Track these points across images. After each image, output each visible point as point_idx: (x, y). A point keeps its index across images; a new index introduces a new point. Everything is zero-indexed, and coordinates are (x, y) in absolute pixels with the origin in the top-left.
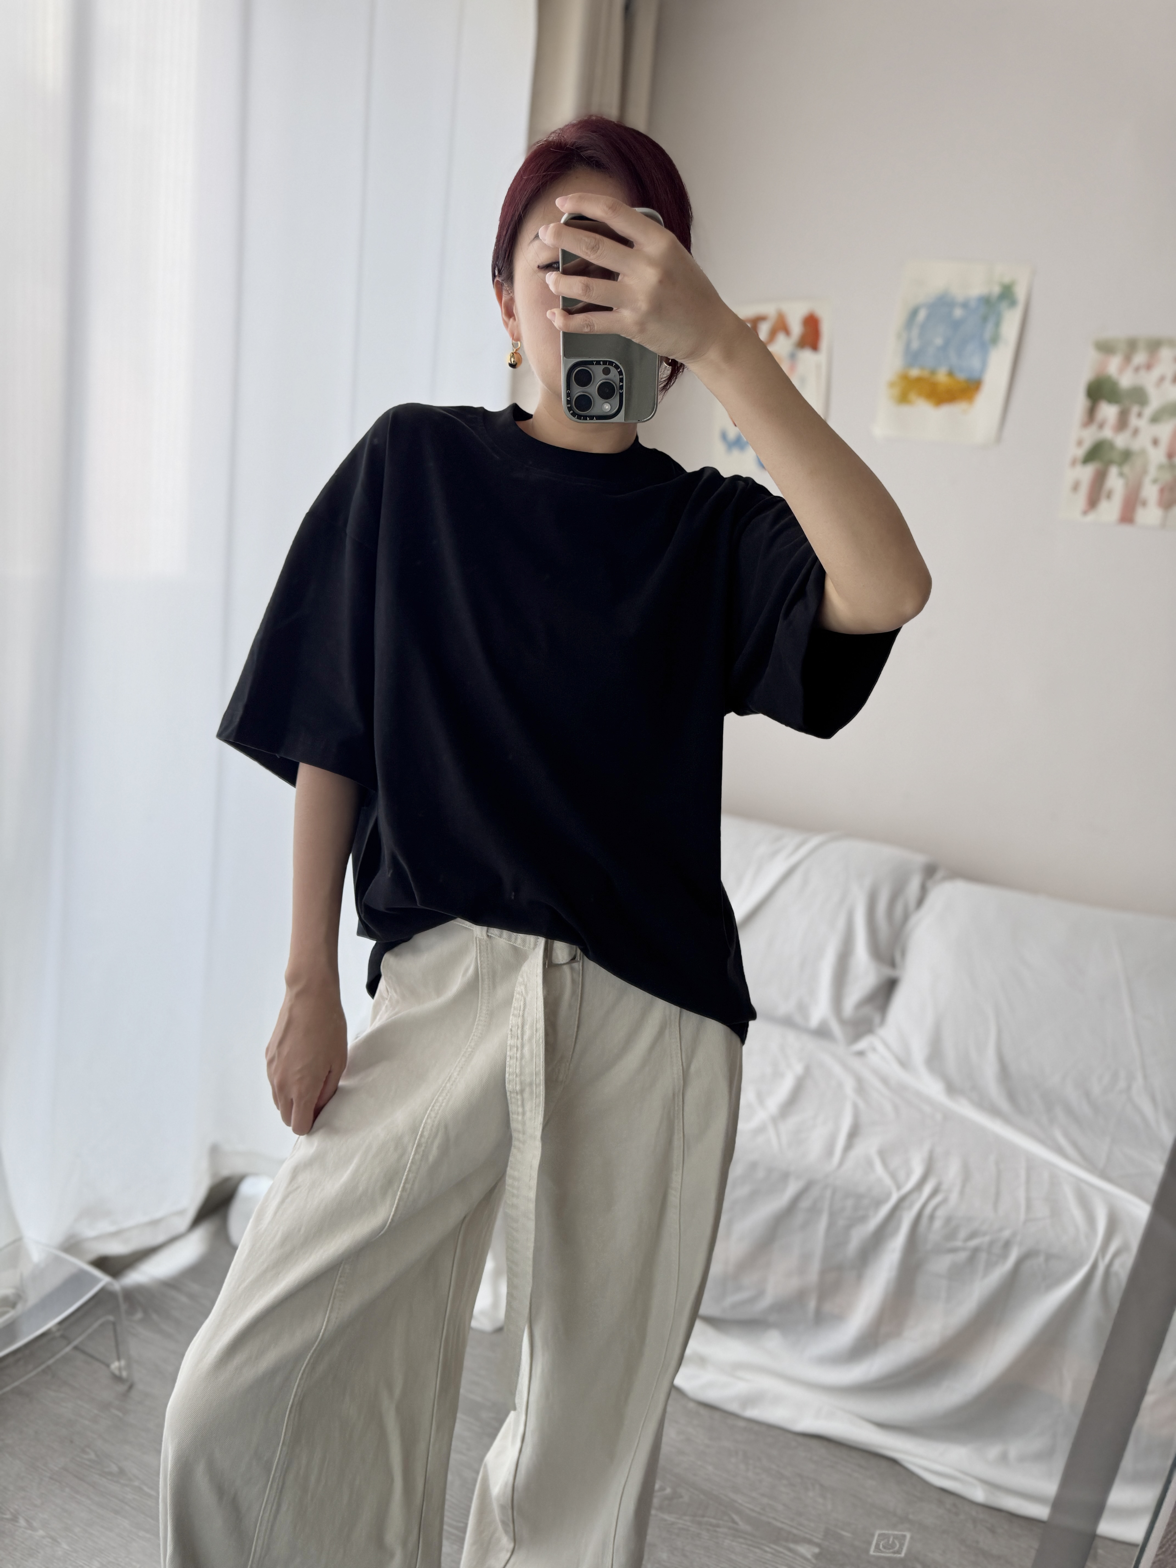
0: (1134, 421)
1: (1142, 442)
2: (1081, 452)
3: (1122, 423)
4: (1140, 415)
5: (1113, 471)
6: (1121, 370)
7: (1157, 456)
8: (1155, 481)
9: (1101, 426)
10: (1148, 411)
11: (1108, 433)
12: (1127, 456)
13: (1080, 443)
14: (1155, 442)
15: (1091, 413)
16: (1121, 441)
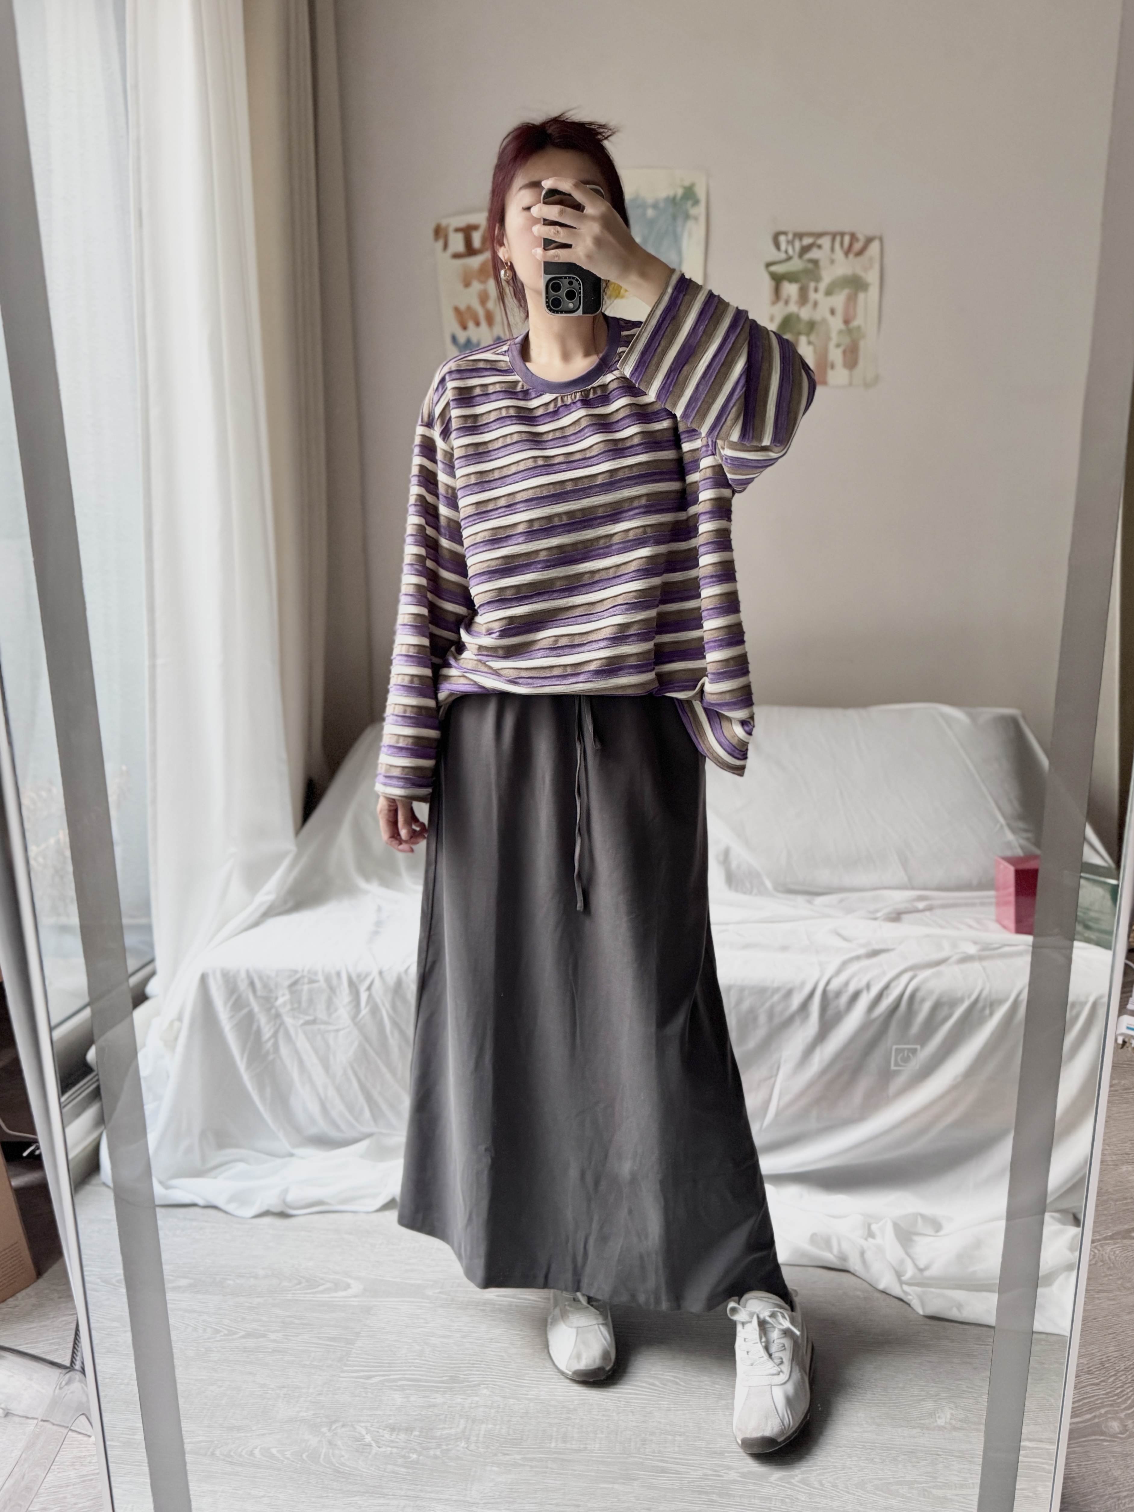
3: (803, 298)
4: (816, 290)
5: (803, 340)
7: (836, 324)
9: (787, 302)
10: (823, 286)
11: (793, 308)
12: (812, 326)
13: (772, 319)
14: (833, 312)
15: (777, 292)
16: (805, 313)
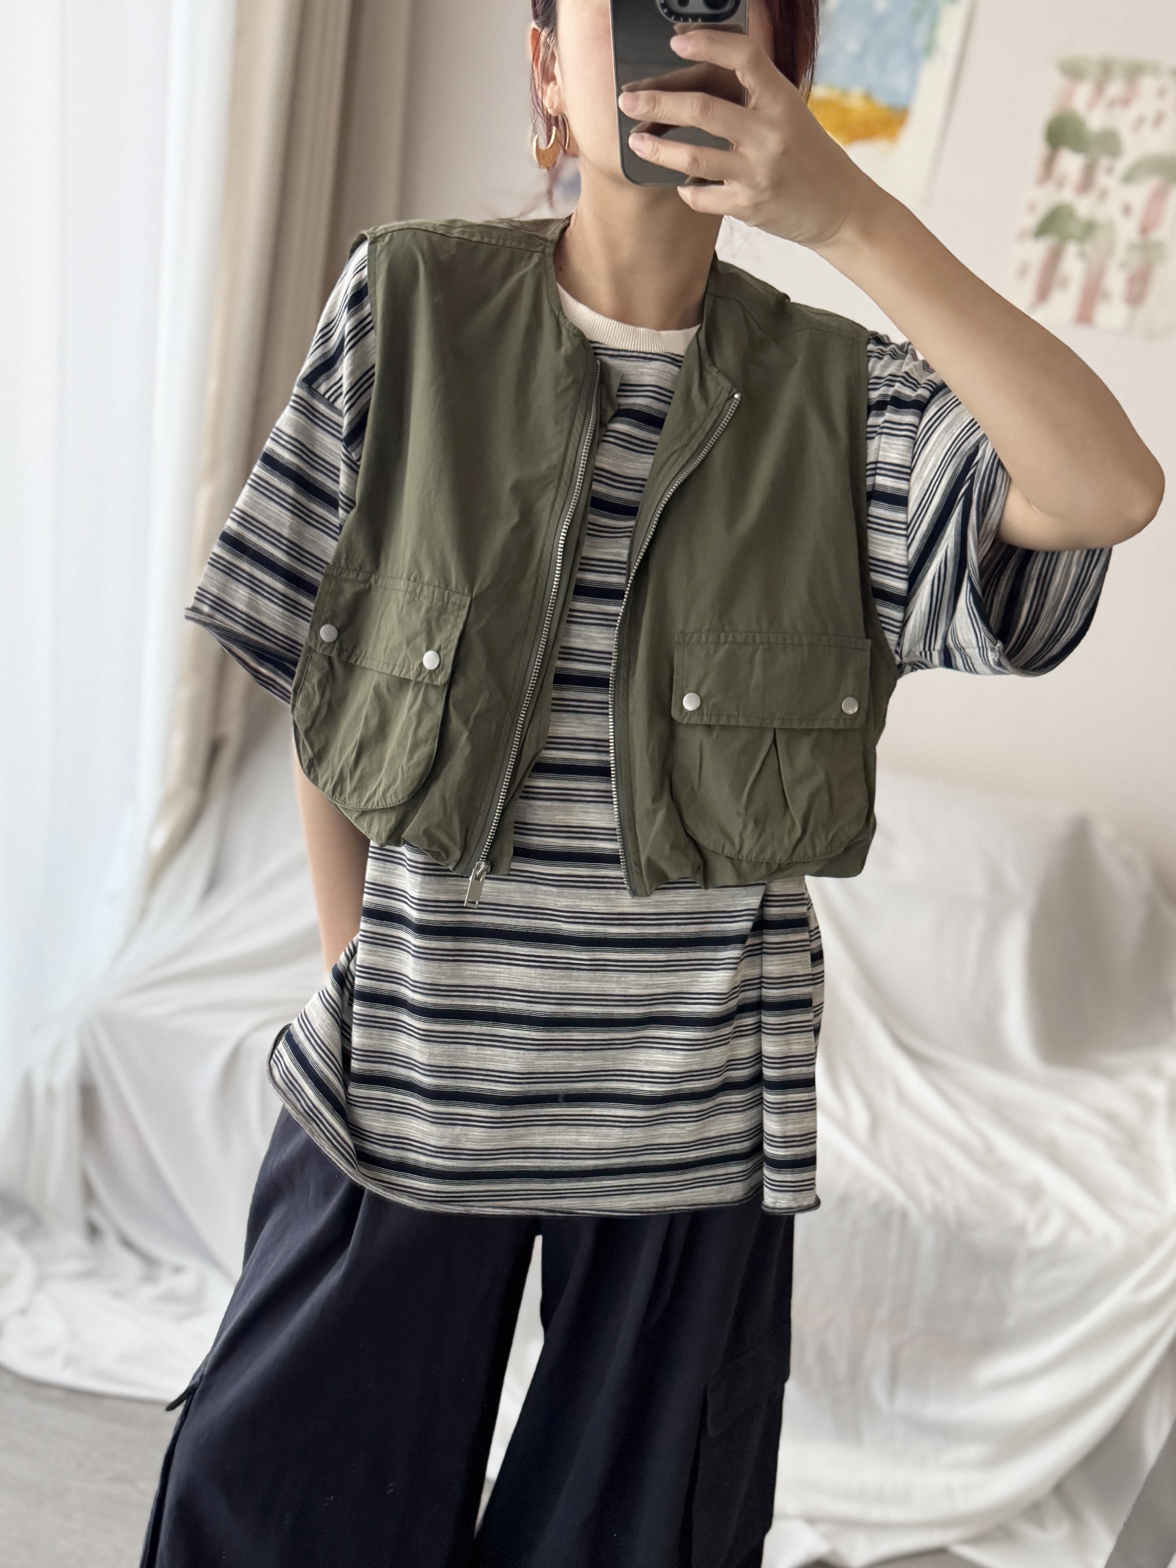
0: (1102, 180)
1: (1109, 211)
2: (1031, 221)
3: (1087, 182)
4: (1110, 171)
5: (1072, 250)
6: (1092, 104)
7: (1127, 231)
8: (1123, 265)
9: (1061, 184)
10: (1122, 165)
11: (1067, 195)
12: (1089, 228)
13: (1032, 207)
14: (1127, 210)
15: (1049, 163)
16: (1084, 207)
